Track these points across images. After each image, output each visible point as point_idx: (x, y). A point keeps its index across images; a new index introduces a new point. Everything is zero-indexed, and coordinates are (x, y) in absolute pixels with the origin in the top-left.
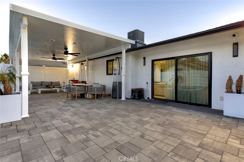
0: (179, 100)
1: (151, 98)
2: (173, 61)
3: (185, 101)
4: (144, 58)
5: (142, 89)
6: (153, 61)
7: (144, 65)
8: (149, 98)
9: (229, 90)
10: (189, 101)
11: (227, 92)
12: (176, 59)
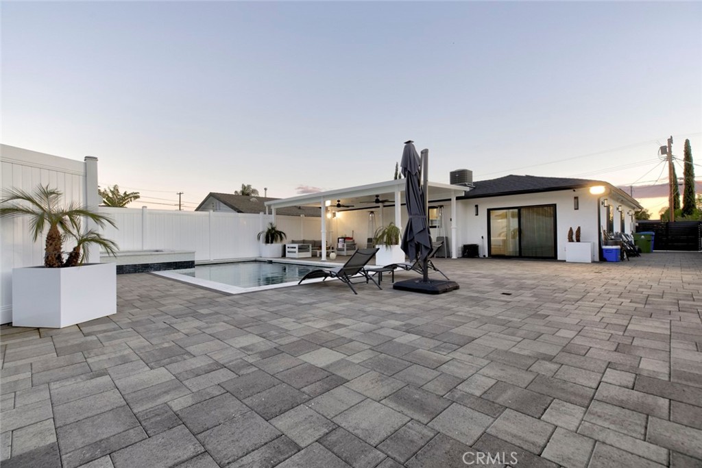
0: (523, 255)
1: (487, 256)
2: (516, 210)
3: (531, 255)
4: (477, 206)
5: (475, 245)
6: (489, 211)
7: (477, 215)
8: (484, 256)
9: (571, 240)
10: (534, 255)
11: (570, 241)
12: (519, 208)
